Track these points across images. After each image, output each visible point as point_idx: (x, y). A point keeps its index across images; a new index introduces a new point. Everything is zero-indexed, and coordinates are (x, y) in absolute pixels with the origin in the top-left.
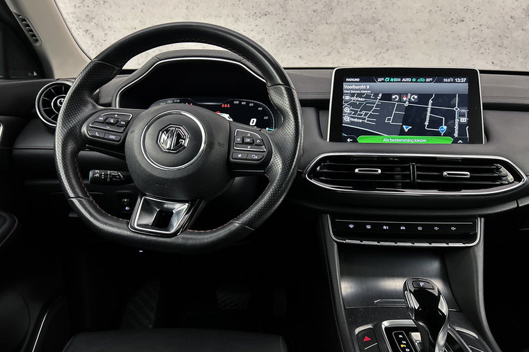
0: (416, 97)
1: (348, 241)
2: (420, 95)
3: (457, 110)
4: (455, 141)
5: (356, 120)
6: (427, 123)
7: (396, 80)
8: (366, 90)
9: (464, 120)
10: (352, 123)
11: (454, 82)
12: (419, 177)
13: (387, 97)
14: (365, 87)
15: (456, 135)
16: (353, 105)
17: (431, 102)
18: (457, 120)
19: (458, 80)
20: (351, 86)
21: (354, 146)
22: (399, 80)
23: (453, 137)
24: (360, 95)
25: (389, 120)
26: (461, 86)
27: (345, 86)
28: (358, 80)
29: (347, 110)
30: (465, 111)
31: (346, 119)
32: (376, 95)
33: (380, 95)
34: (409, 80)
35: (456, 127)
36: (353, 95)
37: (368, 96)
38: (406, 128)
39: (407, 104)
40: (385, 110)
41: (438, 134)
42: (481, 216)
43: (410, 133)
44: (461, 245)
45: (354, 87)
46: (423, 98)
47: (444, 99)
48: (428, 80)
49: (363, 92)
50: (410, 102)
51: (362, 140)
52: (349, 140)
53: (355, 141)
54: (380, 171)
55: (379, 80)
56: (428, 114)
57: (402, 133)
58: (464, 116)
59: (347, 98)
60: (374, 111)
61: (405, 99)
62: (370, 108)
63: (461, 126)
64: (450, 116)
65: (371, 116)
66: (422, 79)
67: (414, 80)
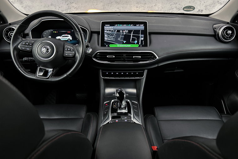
0: (128, 31)
1: (106, 78)
2: (129, 31)
3: (140, 35)
4: (139, 46)
5: (109, 39)
6: (131, 40)
7: (121, 25)
8: (112, 29)
9: (142, 39)
10: (108, 40)
11: (140, 26)
12: (126, 58)
13: (118, 31)
14: (111, 28)
15: (140, 44)
16: (108, 34)
17: (132, 33)
18: (140, 39)
19: (141, 25)
20: (107, 28)
21: (108, 48)
22: (122, 25)
23: (139, 44)
24: (110, 31)
25: (119, 39)
26: (142, 27)
27: (105, 27)
28: (109, 25)
29: (106, 36)
30: (143, 36)
31: (106, 39)
32: (115, 31)
33: (116, 31)
34: (125, 25)
35: (140, 41)
36: (107, 31)
37: (112, 31)
38: (125, 42)
39: (125, 34)
40: (118, 36)
41: (134, 43)
42: (146, 69)
43: (126, 43)
44: (139, 78)
45: (108, 28)
46: (130, 31)
47: (136, 32)
48: (131, 25)
49: (111, 29)
50: (126, 33)
51: (111, 46)
52: (107, 46)
53: (109, 46)
54: (114, 57)
55: (116, 25)
56: (131, 37)
57: (123, 43)
58: (142, 37)
59: (106, 31)
60: (115, 36)
61: (124, 32)
62: (113, 35)
63: (142, 41)
64: (138, 37)
65: (113, 38)
66: (129, 25)
67: (127, 25)
